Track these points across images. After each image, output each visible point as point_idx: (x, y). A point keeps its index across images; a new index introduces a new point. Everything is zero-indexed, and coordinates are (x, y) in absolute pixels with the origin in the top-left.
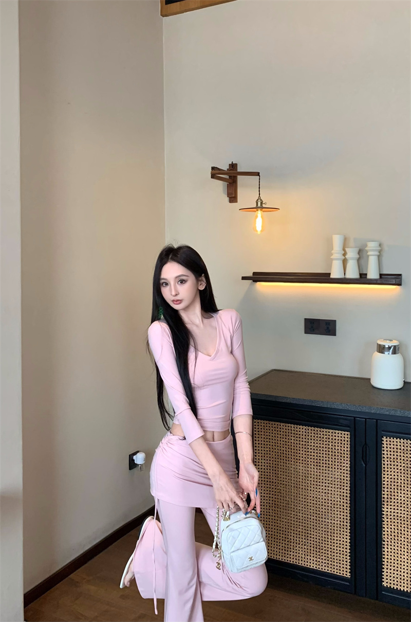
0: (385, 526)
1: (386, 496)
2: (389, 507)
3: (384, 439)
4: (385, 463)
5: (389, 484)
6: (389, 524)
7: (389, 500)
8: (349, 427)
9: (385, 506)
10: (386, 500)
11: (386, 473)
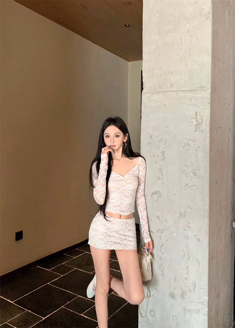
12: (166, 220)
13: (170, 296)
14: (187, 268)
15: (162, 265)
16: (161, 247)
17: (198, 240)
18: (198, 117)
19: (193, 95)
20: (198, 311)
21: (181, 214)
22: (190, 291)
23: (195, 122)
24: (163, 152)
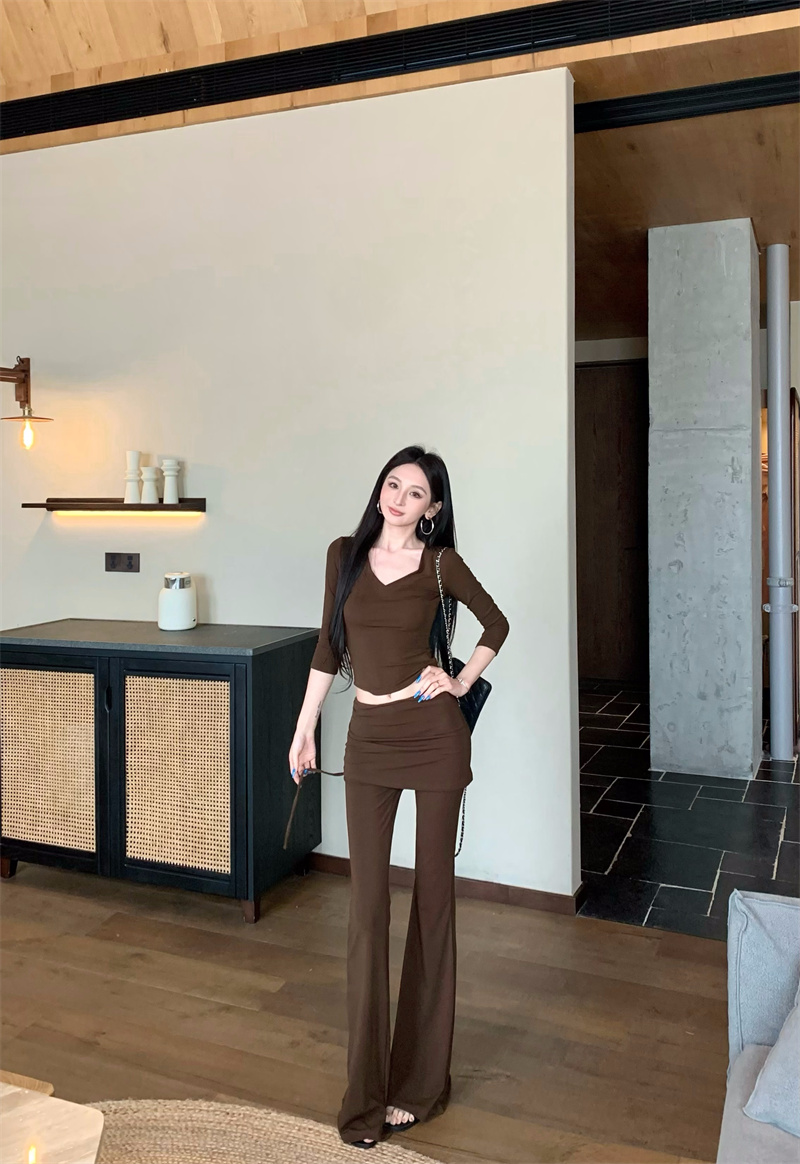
0: (130, 779)
1: (130, 744)
2: (133, 756)
3: (128, 679)
4: (129, 705)
5: (133, 729)
6: (134, 775)
7: (133, 748)
8: (92, 668)
9: (129, 756)
10: (130, 748)
11: (130, 717)
12: (691, 599)
13: (699, 697)
14: (724, 656)
15: (686, 659)
16: (685, 635)
17: (738, 617)
18: (735, 463)
19: (727, 435)
20: (739, 708)
21: (712, 587)
22: (729, 685)
23: (730, 471)
24: (686, 510)
